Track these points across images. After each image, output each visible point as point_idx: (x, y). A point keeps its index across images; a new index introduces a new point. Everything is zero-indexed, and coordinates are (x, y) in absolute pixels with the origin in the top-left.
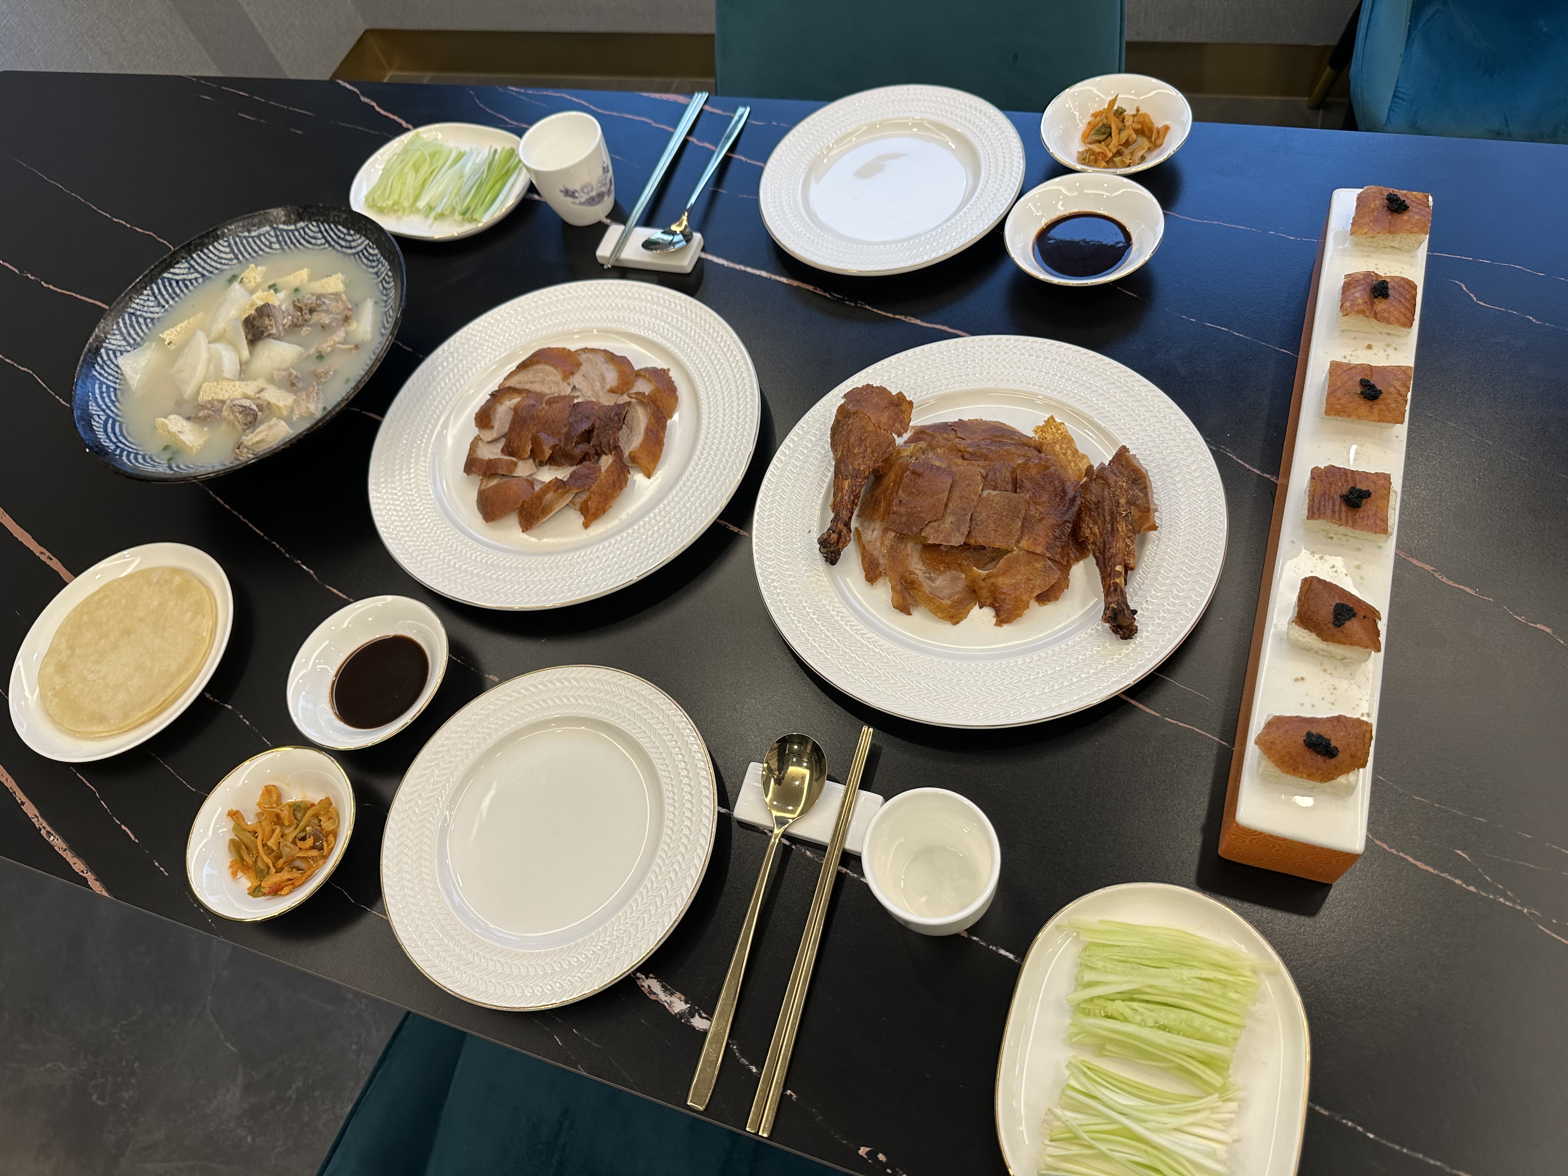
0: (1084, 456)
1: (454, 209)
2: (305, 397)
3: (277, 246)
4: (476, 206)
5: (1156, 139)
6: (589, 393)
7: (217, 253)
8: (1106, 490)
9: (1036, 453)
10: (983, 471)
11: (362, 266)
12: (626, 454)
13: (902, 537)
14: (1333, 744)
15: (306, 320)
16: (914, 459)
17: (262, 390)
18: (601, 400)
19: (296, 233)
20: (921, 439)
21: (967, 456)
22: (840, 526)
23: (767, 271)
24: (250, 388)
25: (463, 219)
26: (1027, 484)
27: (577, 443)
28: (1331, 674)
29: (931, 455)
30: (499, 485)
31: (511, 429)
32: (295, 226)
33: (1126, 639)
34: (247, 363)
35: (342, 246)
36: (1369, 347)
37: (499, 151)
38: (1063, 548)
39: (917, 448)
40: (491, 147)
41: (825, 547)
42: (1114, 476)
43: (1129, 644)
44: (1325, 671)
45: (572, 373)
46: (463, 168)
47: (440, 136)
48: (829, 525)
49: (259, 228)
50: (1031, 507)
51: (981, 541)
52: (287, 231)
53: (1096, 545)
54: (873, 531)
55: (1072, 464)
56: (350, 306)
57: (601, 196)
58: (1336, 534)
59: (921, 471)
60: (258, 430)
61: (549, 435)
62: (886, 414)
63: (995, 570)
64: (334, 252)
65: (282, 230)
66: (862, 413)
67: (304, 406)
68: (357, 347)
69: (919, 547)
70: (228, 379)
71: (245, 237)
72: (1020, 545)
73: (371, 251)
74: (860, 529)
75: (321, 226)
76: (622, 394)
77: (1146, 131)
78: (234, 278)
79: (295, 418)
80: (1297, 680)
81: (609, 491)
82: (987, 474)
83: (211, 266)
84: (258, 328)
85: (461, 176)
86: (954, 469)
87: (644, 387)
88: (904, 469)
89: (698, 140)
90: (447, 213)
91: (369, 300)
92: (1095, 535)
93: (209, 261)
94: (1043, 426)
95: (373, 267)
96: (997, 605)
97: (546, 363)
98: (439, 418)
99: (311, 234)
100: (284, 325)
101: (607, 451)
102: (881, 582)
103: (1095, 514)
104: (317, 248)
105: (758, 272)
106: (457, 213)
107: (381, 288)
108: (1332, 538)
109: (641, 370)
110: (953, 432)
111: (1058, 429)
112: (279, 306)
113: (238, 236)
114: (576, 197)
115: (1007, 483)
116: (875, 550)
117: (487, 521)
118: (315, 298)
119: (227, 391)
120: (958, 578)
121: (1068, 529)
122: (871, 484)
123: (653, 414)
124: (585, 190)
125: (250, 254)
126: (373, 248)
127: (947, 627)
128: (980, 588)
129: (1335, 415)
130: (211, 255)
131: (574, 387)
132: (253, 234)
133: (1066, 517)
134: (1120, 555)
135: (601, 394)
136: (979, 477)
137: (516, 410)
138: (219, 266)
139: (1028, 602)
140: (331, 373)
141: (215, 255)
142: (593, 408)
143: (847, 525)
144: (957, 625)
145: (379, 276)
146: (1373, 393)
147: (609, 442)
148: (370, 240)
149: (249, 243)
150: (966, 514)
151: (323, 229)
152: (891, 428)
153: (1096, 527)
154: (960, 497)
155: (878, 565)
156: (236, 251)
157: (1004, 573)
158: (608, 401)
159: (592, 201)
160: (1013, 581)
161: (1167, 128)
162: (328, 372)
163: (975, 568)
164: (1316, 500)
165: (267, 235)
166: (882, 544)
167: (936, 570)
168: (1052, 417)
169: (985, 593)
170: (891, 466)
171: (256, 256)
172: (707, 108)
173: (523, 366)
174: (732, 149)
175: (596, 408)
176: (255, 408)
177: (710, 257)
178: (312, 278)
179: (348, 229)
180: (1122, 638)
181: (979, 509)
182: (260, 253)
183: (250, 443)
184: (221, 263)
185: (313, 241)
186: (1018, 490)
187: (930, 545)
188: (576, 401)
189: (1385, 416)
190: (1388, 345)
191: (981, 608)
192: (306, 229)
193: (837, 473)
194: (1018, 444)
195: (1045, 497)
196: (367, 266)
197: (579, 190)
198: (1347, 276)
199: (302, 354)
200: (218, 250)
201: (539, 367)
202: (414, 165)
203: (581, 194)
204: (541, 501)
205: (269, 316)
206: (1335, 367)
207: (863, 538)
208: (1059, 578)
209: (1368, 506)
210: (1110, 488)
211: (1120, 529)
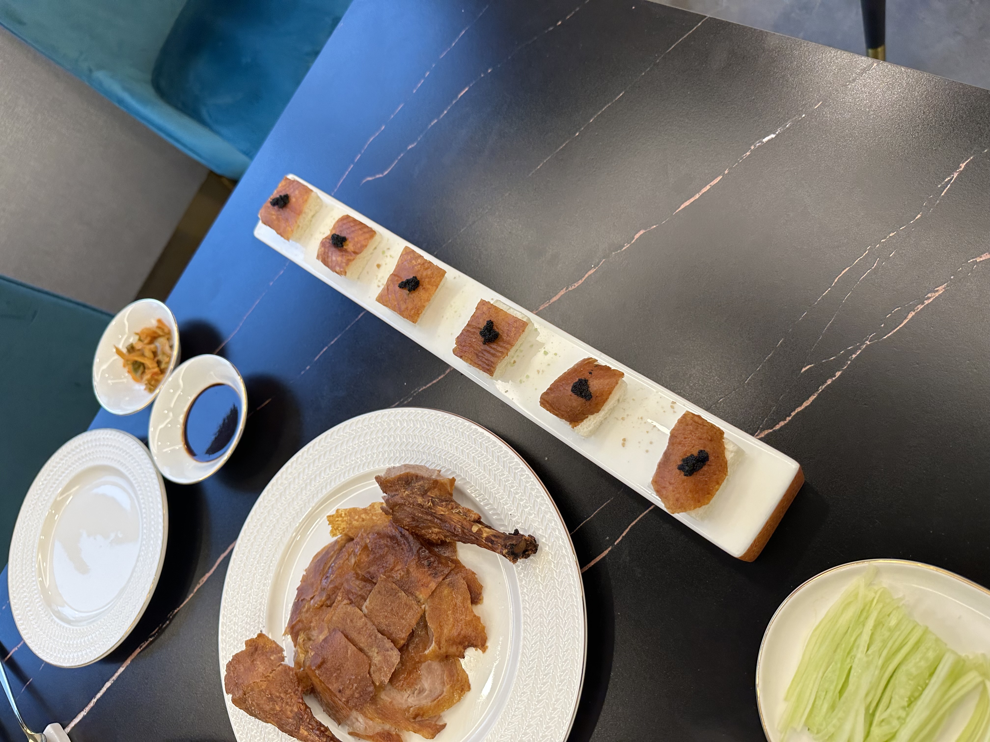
0: (371, 507)
5: (162, 332)
8: (405, 508)
9: (351, 544)
10: (346, 600)
14: (695, 452)
16: (310, 654)
21: (328, 603)
26: (373, 569)
28: (628, 415)
33: (536, 549)
36: (379, 266)
38: (440, 562)
42: (397, 497)
43: (542, 548)
44: (623, 419)
50: (394, 576)
51: (404, 634)
53: (448, 536)
54: (357, 720)
55: (374, 518)
58: (513, 357)
59: (322, 656)
62: (259, 664)
63: (435, 634)
66: (247, 687)
72: (422, 601)
74: (351, 729)
77: (154, 336)
80: (623, 445)
82: (350, 599)
86: (334, 624)
92: (439, 533)
94: (333, 527)
96: (467, 643)
103: (422, 525)
108: (515, 362)
110: (304, 602)
111: (341, 516)
115: (365, 586)
116: (375, 727)
120: (429, 668)
121: (425, 551)
127: (469, 696)
128: (446, 652)
129: (418, 317)
133: (415, 550)
134: (465, 522)
136: (350, 607)
139: (474, 614)
144: (472, 686)
146: (413, 283)
150: (376, 637)
152: (273, 664)
153: (433, 529)
154: (359, 633)
155: (389, 732)
157: (441, 627)
160: (451, 622)
161: (159, 320)
163: (426, 650)
164: (480, 363)
166: (371, 719)
167: (414, 683)
168: (328, 516)
169: (452, 651)
170: (307, 677)
177: (73, 724)
180: (534, 551)
181: (376, 622)
186: (374, 581)
187: (391, 680)
189: (435, 282)
190: (384, 252)
191: (463, 657)
194: (338, 555)
195: (390, 559)
198: (318, 258)
206: (381, 299)
207: (360, 731)
208: (465, 577)
209: (501, 327)
210: (405, 505)
211: (442, 513)
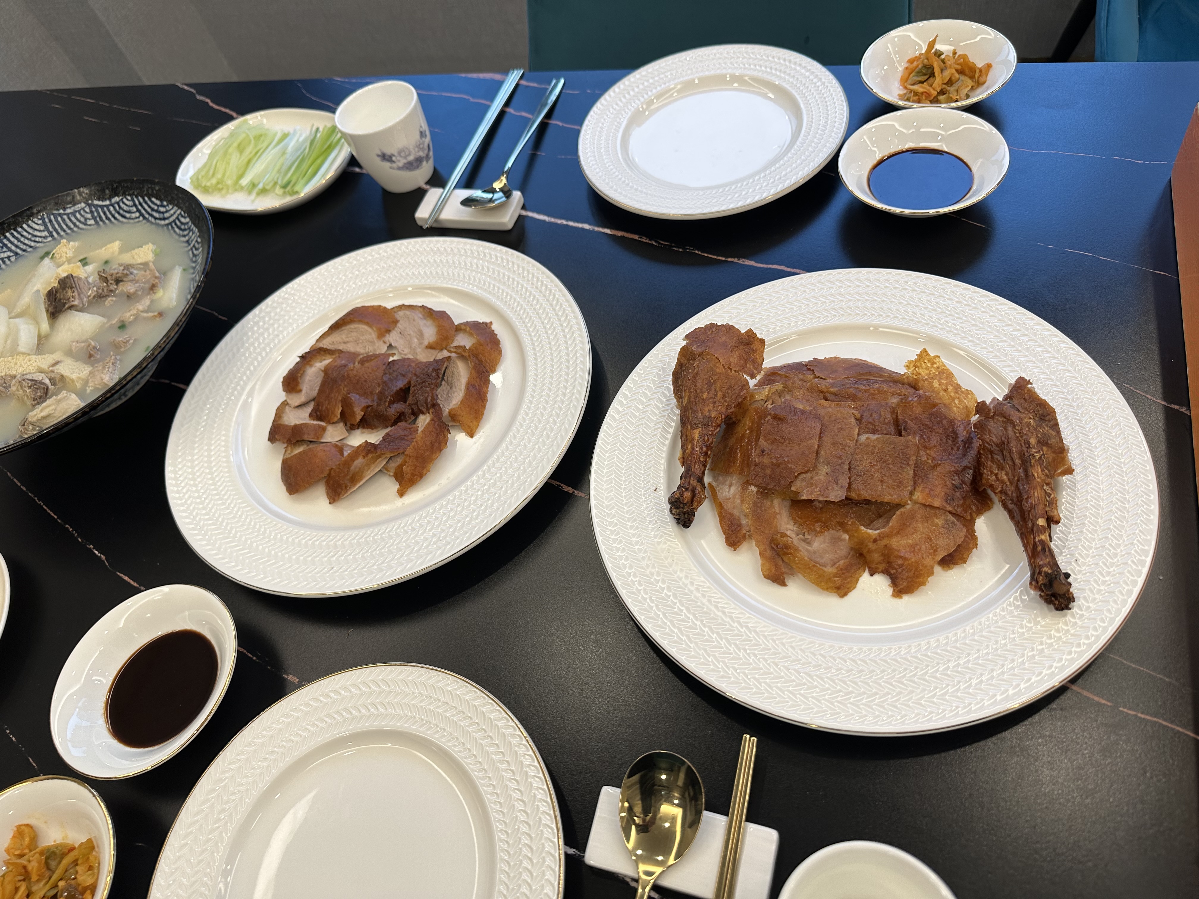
0: (968, 392)
1: (276, 183)
2: (101, 368)
3: (92, 222)
4: (298, 180)
5: (979, 78)
6: (406, 351)
7: (31, 231)
8: (1010, 428)
9: (912, 391)
10: (856, 413)
11: (174, 235)
12: (446, 412)
13: (765, 492)
15: (111, 291)
16: (770, 402)
17: (57, 363)
18: (418, 357)
19: (111, 208)
20: (774, 381)
21: (832, 397)
22: (694, 482)
23: (590, 224)
24: (44, 361)
25: (284, 193)
26: (911, 424)
27: (392, 402)
29: (788, 397)
30: (304, 452)
31: (321, 391)
32: (110, 200)
33: (1062, 609)
34: (47, 337)
35: (156, 218)
37: (321, 129)
38: (964, 498)
39: (774, 390)
40: (313, 125)
41: (677, 508)
42: (1017, 412)
43: (1065, 615)
45: (388, 331)
46: (286, 147)
47: (265, 121)
48: (678, 482)
49: (74, 205)
50: (922, 453)
51: (866, 494)
52: (102, 207)
53: (1006, 494)
54: (730, 486)
55: (957, 402)
56: (157, 274)
57: (419, 161)
59: (785, 415)
60: (44, 404)
61: (360, 395)
62: (736, 354)
63: (886, 530)
64: (148, 224)
65: (97, 206)
66: (708, 354)
67: (98, 377)
68: (160, 314)
69: (787, 503)
70: (24, 354)
71: (60, 215)
72: (915, 497)
73: (183, 220)
74: (714, 484)
75: (136, 200)
76: (442, 350)
77: (967, 71)
78: (47, 254)
79: (89, 390)
81: (427, 453)
82: (862, 416)
83: (25, 244)
84: (60, 300)
85: (284, 153)
86: (821, 412)
87: (464, 341)
88: (763, 414)
89: (515, 110)
90: (268, 187)
91: (177, 267)
92: (1003, 482)
93: (22, 239)
94: (916, 361)
95: (184, 236)
96: (893, 571)
97: (361, 322)
98: (246, 384)
99: (125, 208)
100: (89, 296)
101: (424, 410)
102: (745, 546)
103: (999, 458)
104: (132, 221)
105: (580, 225)
106: (278, 187)
107: (191, 255)
109: (462, 324)
110: (809, 372)
111: (933, 363)
112: (86, 278)
113: (53, 214)
114: (394, 162)
115: (888, 425)
116: (734, 508)
117: (290, 494)
118: (122, 268)
119: (21, 365)
120: (839, 539)
121: (969, 476)
122: (722, 433)
123: (475, 368)
124: (403, 154)
125: (64, 231)
126: (185, 217)
127: (832, 601)
128: (870, 551)
130: (25, 233)
131: (390, 345)
132: (68, 211)
133: (965, 463)
134: (1041, 506)
135: (419, 350)
136: (853, 420)
137: (326, 371)
138: (32, 244)
139: (932, 568)
140: (132, 341)
141: (29, 233)
142: (409, 365)
143: (701, 480)
144: (846, 598)
145: (189, 244)
147: (426, 399)
148: (182, 210)
149: (64, 220)
150: (843, 463)
151: (137, 203)
152: (743, 369)
153: (1004, 473)
154: (833, 444)
155: (740, 525)
156: (51, 229)
157: (898, 533)
158: (425, 357)
159: (411, 166)
160: (910, 541)
161: (989, 66)
162: (128, 341)
163: (862, 528)
165: (82, 212)
166: (742, 501)
167: (812, 530)
168: (925, 350)
169: (876, 557)
170: (745, 412)
171: (70, 233)
172: (523, 82)
173: (336, 327)
174: (549, 115)
175: (413, 365)
176: (47, 381)
177: (530, 214)
178: (123, 250)
179: (161, 201)
180: (1057, 609)
181: (858, 457)
182: (75, 229)
183: (35, 419)
184: (35, 241)
185: (128, 215)
186: (903, 433)
187: (804, 500)
188: (391, 359)
191: (872, 575)
192: (121, 204)
193: (685, 422)
194: (890, 381)
195: (935, 440)
196: (179, 235)
197: (396, 154)
199: (104, 324)
200: (32, 228)
201: (353, 326)
202: (239, 145)
203: (399, 158)
204: (349, 468)
205: (72, 288)
207: (719, 494)
208: (966, 536)
210: (1014, 426)
211: (1036, 475)
